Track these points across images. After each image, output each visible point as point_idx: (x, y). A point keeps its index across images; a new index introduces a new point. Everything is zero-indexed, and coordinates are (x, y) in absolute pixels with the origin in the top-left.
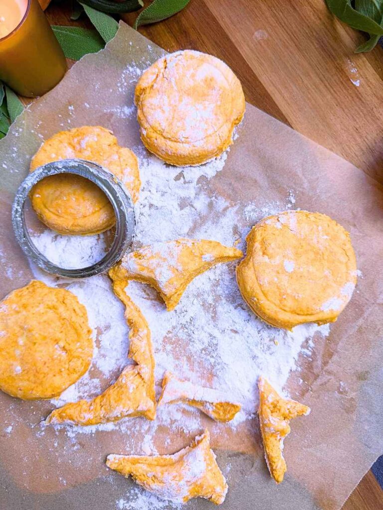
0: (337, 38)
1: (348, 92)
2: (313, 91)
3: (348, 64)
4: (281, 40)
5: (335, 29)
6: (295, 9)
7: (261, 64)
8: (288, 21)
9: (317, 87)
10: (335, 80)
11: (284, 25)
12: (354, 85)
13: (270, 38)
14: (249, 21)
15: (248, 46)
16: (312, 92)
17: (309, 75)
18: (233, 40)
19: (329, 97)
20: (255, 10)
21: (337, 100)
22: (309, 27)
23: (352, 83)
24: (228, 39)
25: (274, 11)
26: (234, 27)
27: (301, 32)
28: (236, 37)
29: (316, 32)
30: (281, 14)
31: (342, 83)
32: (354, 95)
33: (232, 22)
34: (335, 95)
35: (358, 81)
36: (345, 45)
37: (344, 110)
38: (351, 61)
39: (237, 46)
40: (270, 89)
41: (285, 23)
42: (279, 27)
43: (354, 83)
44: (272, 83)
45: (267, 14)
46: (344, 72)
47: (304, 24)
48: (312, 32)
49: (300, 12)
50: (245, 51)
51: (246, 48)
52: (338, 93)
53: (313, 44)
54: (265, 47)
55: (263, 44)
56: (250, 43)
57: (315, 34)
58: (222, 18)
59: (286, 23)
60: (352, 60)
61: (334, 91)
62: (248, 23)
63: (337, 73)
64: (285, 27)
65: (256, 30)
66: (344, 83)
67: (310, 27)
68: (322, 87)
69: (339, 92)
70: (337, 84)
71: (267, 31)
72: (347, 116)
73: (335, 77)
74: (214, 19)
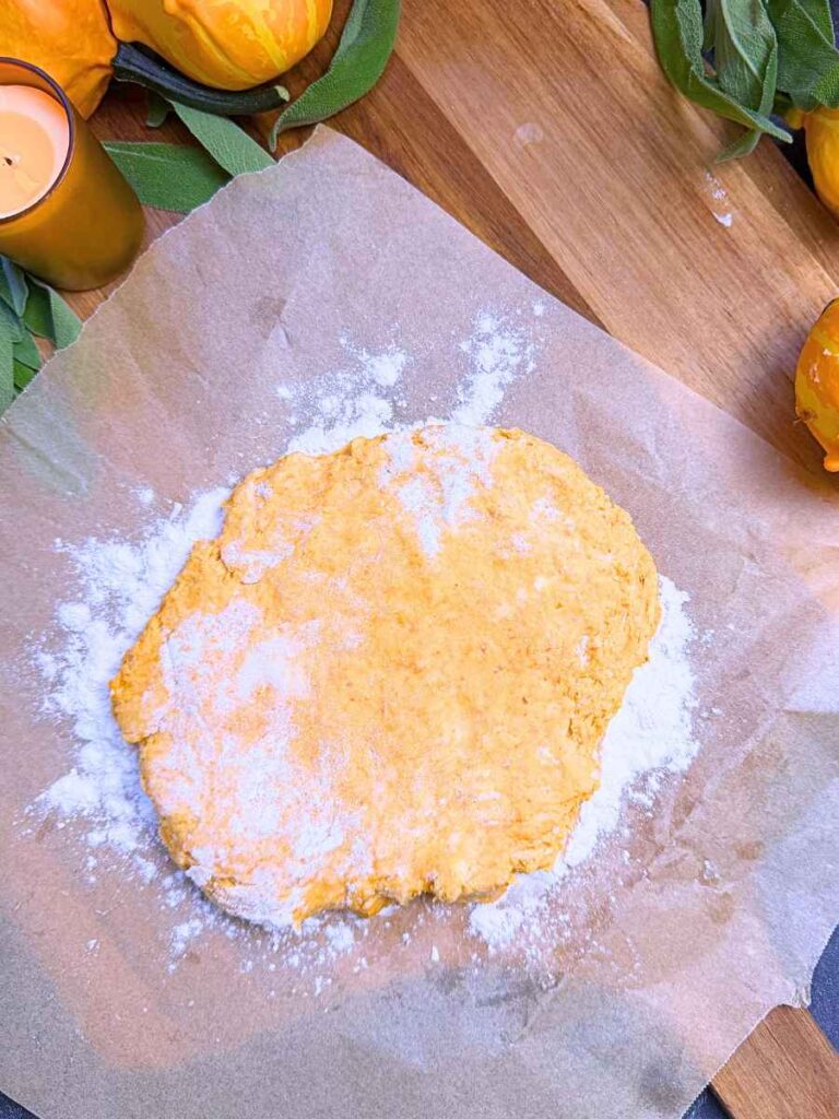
0: (682, 131)
1: (710, 240)
2: (638, 241)
3: (708, 182)
4: (569, 141)
5: (677, 112)
6: (595, 76)
7: (534, 195)
8: (582, 102)
9: (646, 234)
10: (683, 219)
11: (574, 109)
12: (721, 225)
13: (547, 139)
14: (504, 106)
15: (506, 158)
16: (636, 244)
17: (629, 211)
18: (474, 148)
19: (671, 252)
20: (516, 84)
21: (686, 256)
22: (624, 111)
23: (717, 221)
24: (465, 148)
25: (555, 84)
26: (476, 122)
27: (608, 122)
28: (479, 141)
29: (639, 120)
30: (567, 87)
31: (697, 222)
32: (720, 245)
33: (471, 111)
34: (684, 247)
35: (729, 216)
36: (698, 143)
37: (701, 278)
38: (713, 176)
39: (481, 158)
40: (553, 246)
41: (576, 106)
42: (564, 115)
43: (721, 220)
44: (556, 231)
45: (541, 89)
46: (699, 198)
47: (616, 106)
48: (631, 120)
49: (605, 81)
50: (500, 171)
51: (500, 163)
52: (689, 243)
53: (636, 146)
54: (539, 157)
55: (534, 153)
56: (508, 152)
57: (636, 123)
58: (450, 104)
59: (579, 105)
60: (714, 173)
61: (682, 239)
62: (503, 111)
63: (685, 201)
64: (577, 113)
65: (520, 124)
66: (700, 221)
67: (628, 111)
68: (656, 234)
69: (690, 239)
70: (688, 224)
71: (541, 124)
72: (710, 288)
73: (683, 212)
74: (433, 106)
